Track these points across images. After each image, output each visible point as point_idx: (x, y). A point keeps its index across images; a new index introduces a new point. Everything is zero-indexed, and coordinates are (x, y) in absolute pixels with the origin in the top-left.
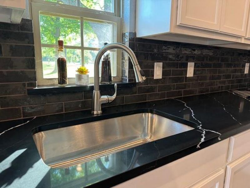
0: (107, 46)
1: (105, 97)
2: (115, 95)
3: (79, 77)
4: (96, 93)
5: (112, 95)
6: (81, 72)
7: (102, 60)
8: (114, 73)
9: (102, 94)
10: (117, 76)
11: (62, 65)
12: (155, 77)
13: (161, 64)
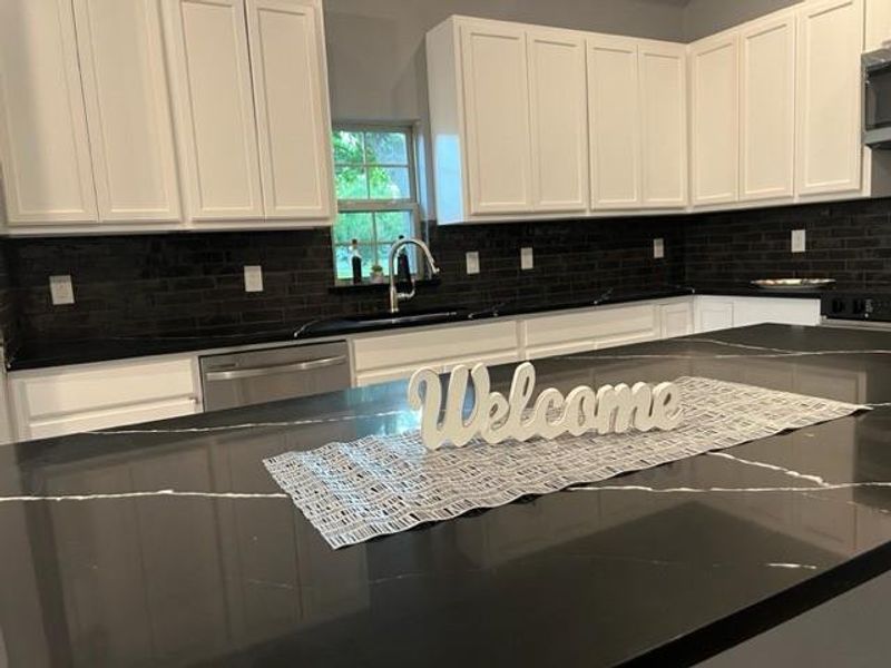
0: (403, 240)
1: (403, 295)
2: (413, 293)
3: (373, 276)
4: (393, 289)
5: (409, 293)
6: (377, 269)
7: (397, 255)
8: (413, 269)
9: (398, 292)
10: (419, 272)
11: (357, 264)
12: (469, 272)
13: (476, 254)
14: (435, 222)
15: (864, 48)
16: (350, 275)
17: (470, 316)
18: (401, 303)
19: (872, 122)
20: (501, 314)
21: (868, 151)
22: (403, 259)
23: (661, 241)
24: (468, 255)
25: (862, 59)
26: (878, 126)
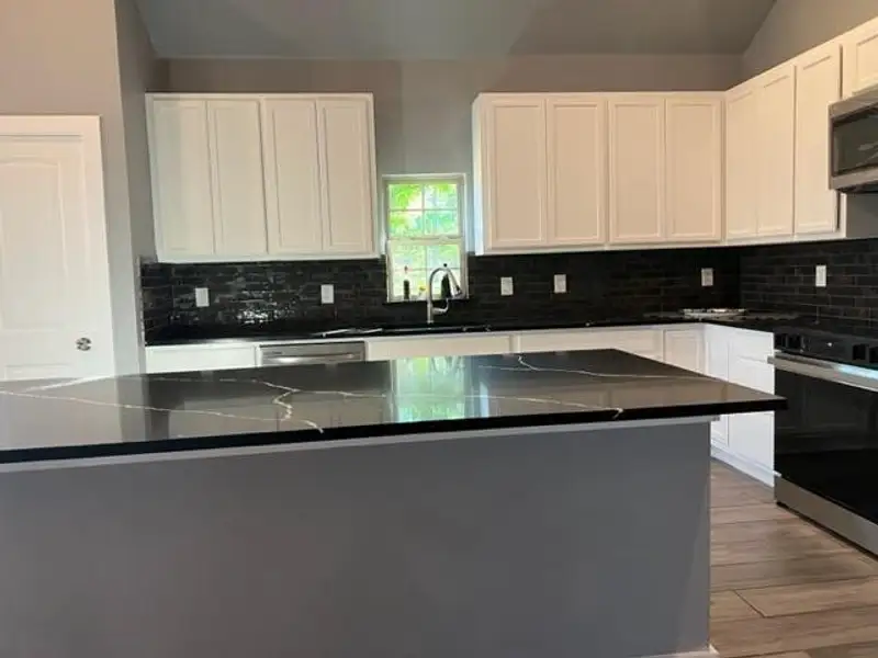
1: (438, 310)
2: (447, 309)
3: (418, 295)
5: (443, 309)
9: (434, 307)
11: (406, 285)
12: (503, 293)
13: (510, 279)
14: (474, 253)
15: (841, 95)
16: (402, 293)
17: (465, 329)
18: (436, 317)
19: (836, 170)
20: (492, 329)
21: (844, 197)
22: (445, 282)
23: (710, 271)
24: (503, 279)
25: (830, 111)
26: (840, 173)
